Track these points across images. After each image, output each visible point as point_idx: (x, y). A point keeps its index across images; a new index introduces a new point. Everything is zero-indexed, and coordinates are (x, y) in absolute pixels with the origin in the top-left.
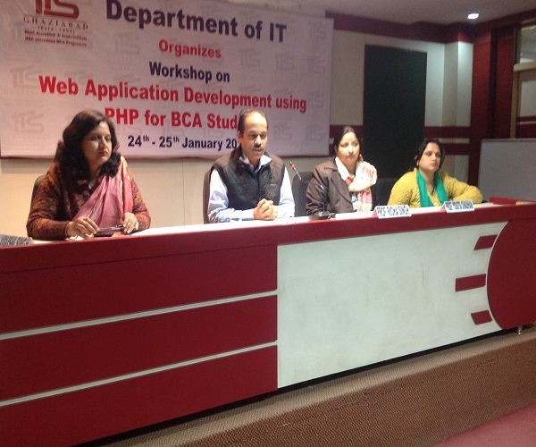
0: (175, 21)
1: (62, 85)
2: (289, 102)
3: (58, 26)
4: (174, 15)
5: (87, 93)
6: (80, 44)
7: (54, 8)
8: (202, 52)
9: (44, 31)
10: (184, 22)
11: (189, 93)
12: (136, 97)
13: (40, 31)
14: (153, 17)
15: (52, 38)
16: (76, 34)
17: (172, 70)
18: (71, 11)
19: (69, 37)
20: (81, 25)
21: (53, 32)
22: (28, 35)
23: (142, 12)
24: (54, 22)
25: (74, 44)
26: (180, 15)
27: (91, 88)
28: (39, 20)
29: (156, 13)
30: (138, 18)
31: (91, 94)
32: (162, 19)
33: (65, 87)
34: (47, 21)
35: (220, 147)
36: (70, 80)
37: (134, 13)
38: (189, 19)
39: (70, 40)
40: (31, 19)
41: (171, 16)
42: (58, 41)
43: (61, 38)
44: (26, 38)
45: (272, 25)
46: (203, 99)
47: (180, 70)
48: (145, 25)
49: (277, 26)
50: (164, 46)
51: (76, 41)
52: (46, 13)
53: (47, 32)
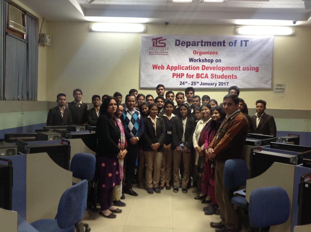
0: (200, 44)
1: (159, 67)
2: (249, 68)
3: (159, 50)
4: (199, 42)
5: (167, 69)
6: (166, 54)
7: (158, 44)
8: (210, 53)
9: (155, 52)
10: (203, 44)
11: (204, 67)
12: (184, 69)
13: (154, 52)
14: (191, 43)
15: (157, 53)
16: (164, 52)
17: (197, 60)
18: (163, 45)
19: (162, 53)
20: (166, 49)
21: (157, 52)
22: (150, 53)
23: (187, 42)
24: (158, 49)
25: (164, 55)
26: (202, 42)
27: (168, 67)
28: (154, 49)
29: (192, 42)
30: (186, 45)
31: (168, 69)
32: (195, 44)
33: (160, 67)
34: (156, 48)
35: (216, 85)
36: (162, 65)
37: (185, 43)
38: (205, 42)
39: (163, 53)
40: (151, 48)
41: (198, 42)
42: (159, 54)
43: (160, 53)
44: (149, 54)
45: (242, 41)
46: (209, 69)
47: (201, 60)
48: (188, 46)
49: (244, 41)
50: (195, 52)
51: (165, 54)
52: (156, 46)
53: (156, 52)
